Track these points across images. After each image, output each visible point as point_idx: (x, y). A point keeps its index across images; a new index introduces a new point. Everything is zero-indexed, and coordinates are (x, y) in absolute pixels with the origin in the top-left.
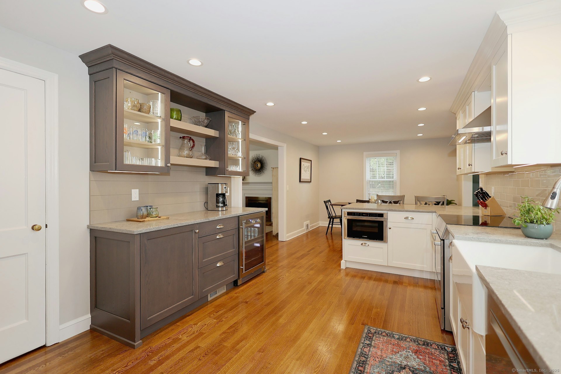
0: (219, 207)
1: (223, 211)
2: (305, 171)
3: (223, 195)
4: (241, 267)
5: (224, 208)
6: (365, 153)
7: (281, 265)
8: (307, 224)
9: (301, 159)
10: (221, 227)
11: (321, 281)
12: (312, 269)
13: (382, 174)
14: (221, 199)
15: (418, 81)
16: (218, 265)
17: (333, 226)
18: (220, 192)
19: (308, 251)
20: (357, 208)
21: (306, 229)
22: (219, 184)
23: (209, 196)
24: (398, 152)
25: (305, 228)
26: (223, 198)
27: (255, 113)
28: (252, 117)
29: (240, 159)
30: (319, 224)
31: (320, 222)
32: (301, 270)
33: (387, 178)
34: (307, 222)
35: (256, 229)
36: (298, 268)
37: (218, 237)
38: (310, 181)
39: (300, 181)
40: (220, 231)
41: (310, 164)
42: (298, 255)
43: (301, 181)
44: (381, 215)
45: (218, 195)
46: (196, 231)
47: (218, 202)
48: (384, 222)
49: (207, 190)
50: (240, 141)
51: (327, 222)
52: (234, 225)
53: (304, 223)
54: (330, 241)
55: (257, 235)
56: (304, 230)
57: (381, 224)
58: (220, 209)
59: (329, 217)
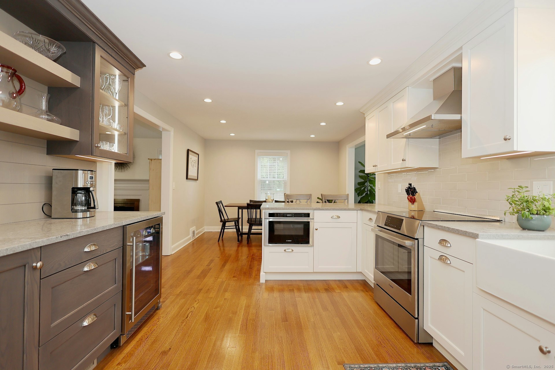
0: (76, 211)
1: (85, 219)
2: (192, 166)
3: (87, 191)
4: (128, 313)
5: (88, 214)
6: (257, 151)
7: (179, 291)
8: (193, 230)
9: (188, 150)
10: (93, 248)
11: (248, 307)
12: (225, 290)
13: (265, 175)
14: (81, 197)
15: (368, 62)
16: (86, 323)
17: (225, 231)
18: (80, 185)
19: (208, 265)
20: (279, 208)
21: (192, 237)
22: (78, 170)
23: (54, 193)
24: (288, 152)
25: (191, 235)
26: (85, 196)
27: (144, 68)
28: (138, 73)
29: (116, 134)
30: (204, 229)
31: (205, 227)
32: (212, 295)
33: (277, 178)
34: (193, 228)
35: (147, 244)
36: (207, 292)
37: (86, 269)
38: (197, 179)
39: (187, 178)
40: (91, 257)
41: (197, 159)
42: (197, 271)
43: (189, 177)
44: (308, 215)
45: (75, 191)
46: (34, 264)
47: (74, 203)
48: (310, 223)
49: (49, 181)
50: (117, 104)
51: (220, 226)
52: (116, 242)
53: (191, 229)
54: (222, 248)
55: (149, 253)
56: (190, 239)
57: (307, 225)
58: (80, 215)
59: (221, 221)
